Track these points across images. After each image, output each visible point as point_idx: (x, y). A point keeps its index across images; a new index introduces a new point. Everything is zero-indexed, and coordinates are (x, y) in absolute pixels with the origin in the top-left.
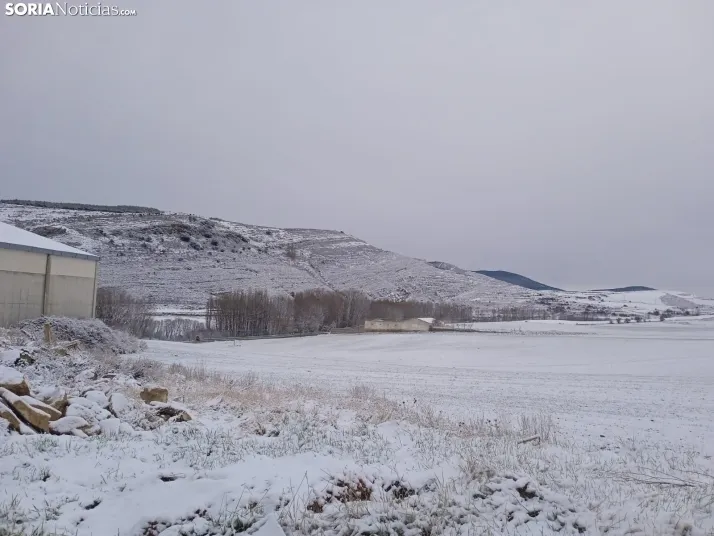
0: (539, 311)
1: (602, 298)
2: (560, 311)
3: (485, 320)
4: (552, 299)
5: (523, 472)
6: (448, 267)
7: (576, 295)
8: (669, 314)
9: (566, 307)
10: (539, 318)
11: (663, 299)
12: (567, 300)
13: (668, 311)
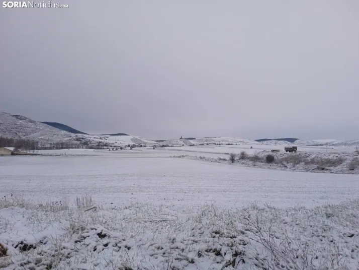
0: (76, 144)
1: (106, 138)
2: (86, 144)
3: (46, 149)
4: (82, 138)
5: (99, 225)
6: (25, 119)
7: (94, 137)
8: (134, 146)
9: (89, 142)
10: (76, 148)
11: (132, 140)
12: (89, 139)
13: (134, 145)
